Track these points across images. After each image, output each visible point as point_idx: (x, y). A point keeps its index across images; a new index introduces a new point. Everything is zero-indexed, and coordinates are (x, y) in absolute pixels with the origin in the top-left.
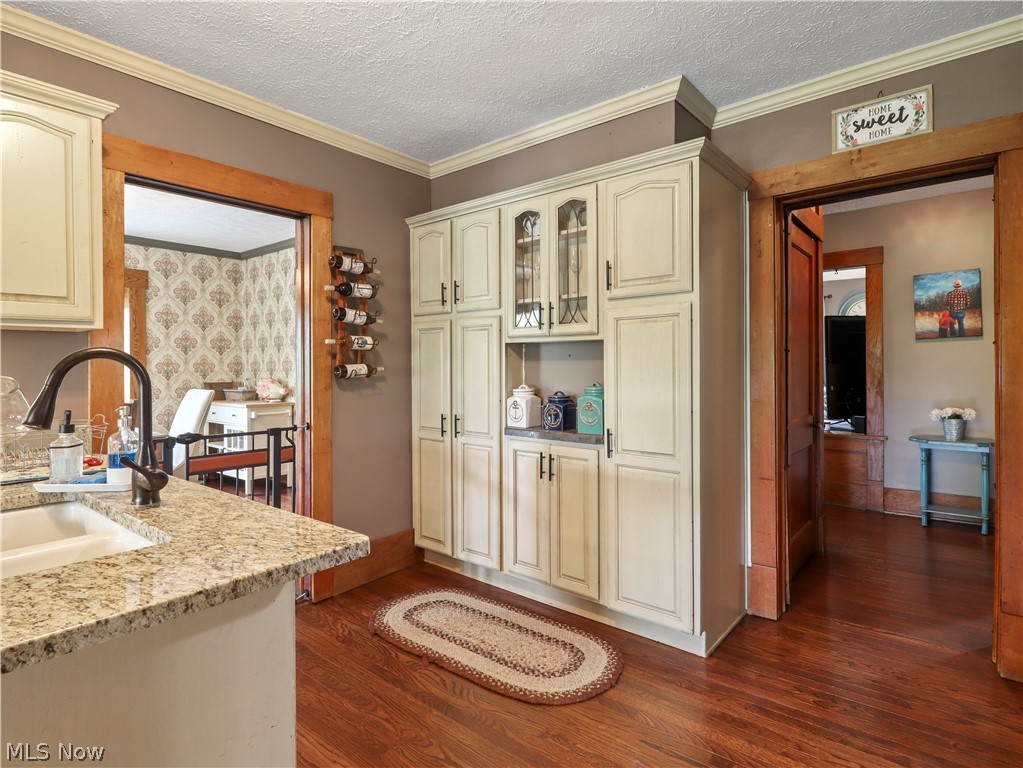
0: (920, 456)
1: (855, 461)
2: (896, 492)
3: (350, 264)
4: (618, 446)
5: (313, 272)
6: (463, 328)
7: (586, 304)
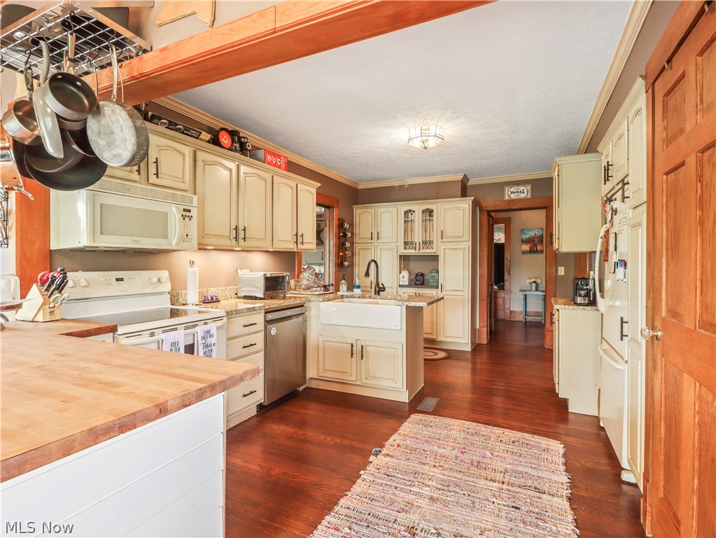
0: (522, 297)
1: (500, 301)
2: (514, 312)
3: (347, 226)
4: (444, 288)
5: (335, 229)
6: (380, 249)
7: (433, 243)
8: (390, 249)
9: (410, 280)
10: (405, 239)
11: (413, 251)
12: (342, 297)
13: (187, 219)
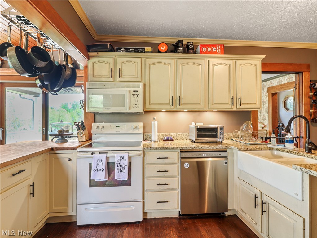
5: (304, 89)
13: (136, 96)
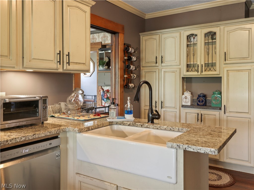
3: (131, 50)
4: (228, 110)
5: (120, 53)
6: (164, 72)
7: (215, 65)
8: (173, 72)
9: (192, 101)
10: (187, 62)
11: (196, 73)
12: (111, 124)
